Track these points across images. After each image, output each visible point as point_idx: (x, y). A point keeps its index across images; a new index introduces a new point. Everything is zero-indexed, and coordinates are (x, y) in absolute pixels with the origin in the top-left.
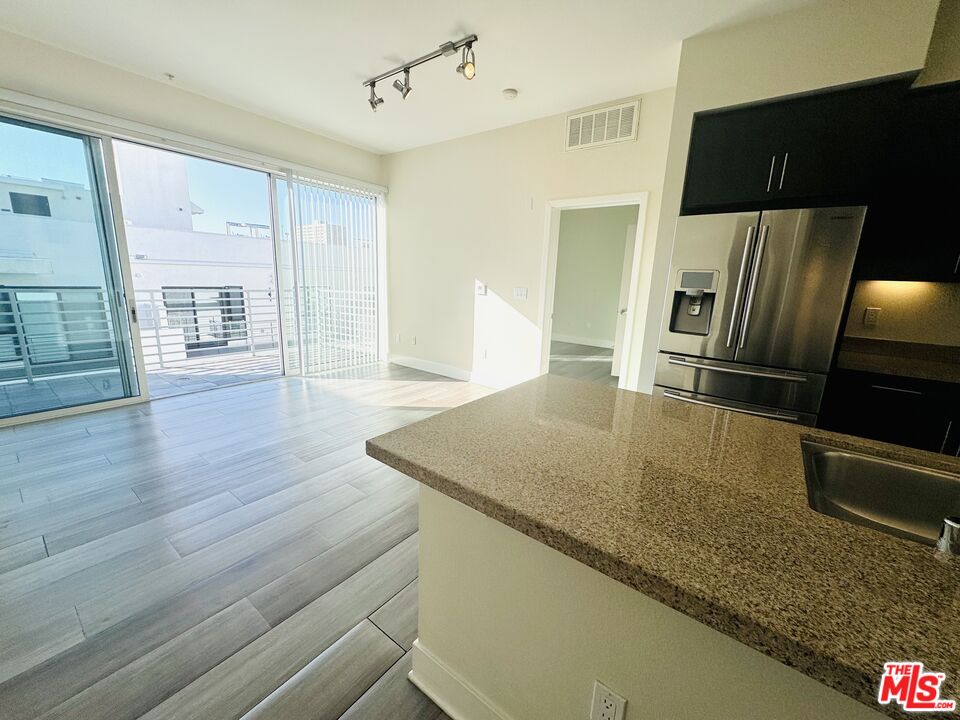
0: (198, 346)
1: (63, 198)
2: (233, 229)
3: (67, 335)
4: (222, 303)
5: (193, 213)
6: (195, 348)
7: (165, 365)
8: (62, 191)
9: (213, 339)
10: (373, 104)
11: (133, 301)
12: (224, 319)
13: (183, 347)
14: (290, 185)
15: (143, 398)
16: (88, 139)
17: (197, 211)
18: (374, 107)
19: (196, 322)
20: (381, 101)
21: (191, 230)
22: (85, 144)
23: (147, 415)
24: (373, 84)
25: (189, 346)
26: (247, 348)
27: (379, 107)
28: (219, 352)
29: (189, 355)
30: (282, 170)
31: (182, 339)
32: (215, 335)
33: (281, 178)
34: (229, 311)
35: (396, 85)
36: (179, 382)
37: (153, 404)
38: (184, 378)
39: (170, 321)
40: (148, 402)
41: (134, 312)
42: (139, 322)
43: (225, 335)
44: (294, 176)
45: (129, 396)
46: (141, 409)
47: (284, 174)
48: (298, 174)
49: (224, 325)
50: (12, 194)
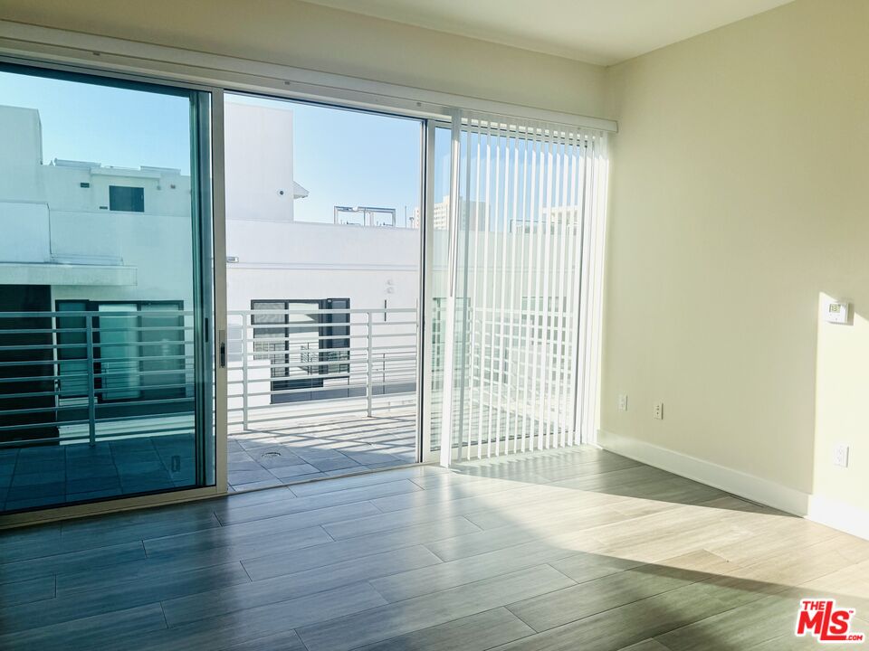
0: (285, 385)
1: (159, 188)
2: (344, 217)
3: (141, 362)
5: (296, 197)
6: (284, 389)
7: (250, 426)
8: (158, 180)
12: (322, 344)
13: (268, 385)
14: (455, 136)
15: (218, 491)
16: (194, 94)
17: (302, 194)
19: (287, 348)
21: (291, 220)
22: (192, 101)
25: (275, 386)
29: (275, 400)
30: (445, 111)
31: (267, 374)
32: (309, 370)
33: (442, 124)
36: (265, 460)
37: (233, 503)
38: (273, 451)
39: (257, 346)
40: (224, 498)
41: (223, 351)
43: (322, 370)
44: (464, 120)
45: (201, 483)
46: (213, 506)
47: (449, 118)
48: (470, 116)
49: (321, 354)
50: (112, 189)
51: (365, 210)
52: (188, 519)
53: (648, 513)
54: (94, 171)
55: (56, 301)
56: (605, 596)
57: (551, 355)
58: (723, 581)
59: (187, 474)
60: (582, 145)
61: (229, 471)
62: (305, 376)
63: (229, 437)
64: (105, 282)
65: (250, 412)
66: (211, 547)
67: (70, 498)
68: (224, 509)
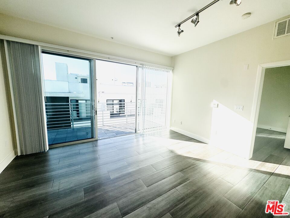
0: (113, 114)
2: (124, 84)
4: (119, 104)
6: (113, 115)
7: (104, 125)
9: (117, 113)
10: (179, 33)
11: (96, 108)
12: (120, 109)
14: (143, 69)
15: (96, 139)
17: (116, 80)
18: (179, 34)
19: (113, 107)
20: (182, 31)
22: (89, 62)
23: (96, 146)
24: (179, 26)
25: (111, 114)
26: (124, 116)
27: (181, 34)
28: (117, 116)
30: (141, 64)
31: (109, 112)
32: (117, 112)
34: (121, 107)
35: (192, 21)
36: (106, 132)
37: (99, 141)
40: (97, 140)
41: (96, 112)
42: (97, 115)
44: (144, 66)
45: (92, 138)
46: (95, 142)
47: (141, 66)
48: (146, 65)
49: (119, 109)
50: (81, 79)
51: (128, 83)
52: (90, 145)
53: (179, 143)
54: (78, 75)
55: (71, 100)
56: (171, 162)
57: (158, 106)
58: (192, 159)
59: (90, 135)
60: (167, 72)
61: (98, 134)
62: (116, 113)
63: (98, 127)
64: (79, 96)
65: (104, 122)
66: (94, 152)
67: (67, 141)
68: (97, 143)
